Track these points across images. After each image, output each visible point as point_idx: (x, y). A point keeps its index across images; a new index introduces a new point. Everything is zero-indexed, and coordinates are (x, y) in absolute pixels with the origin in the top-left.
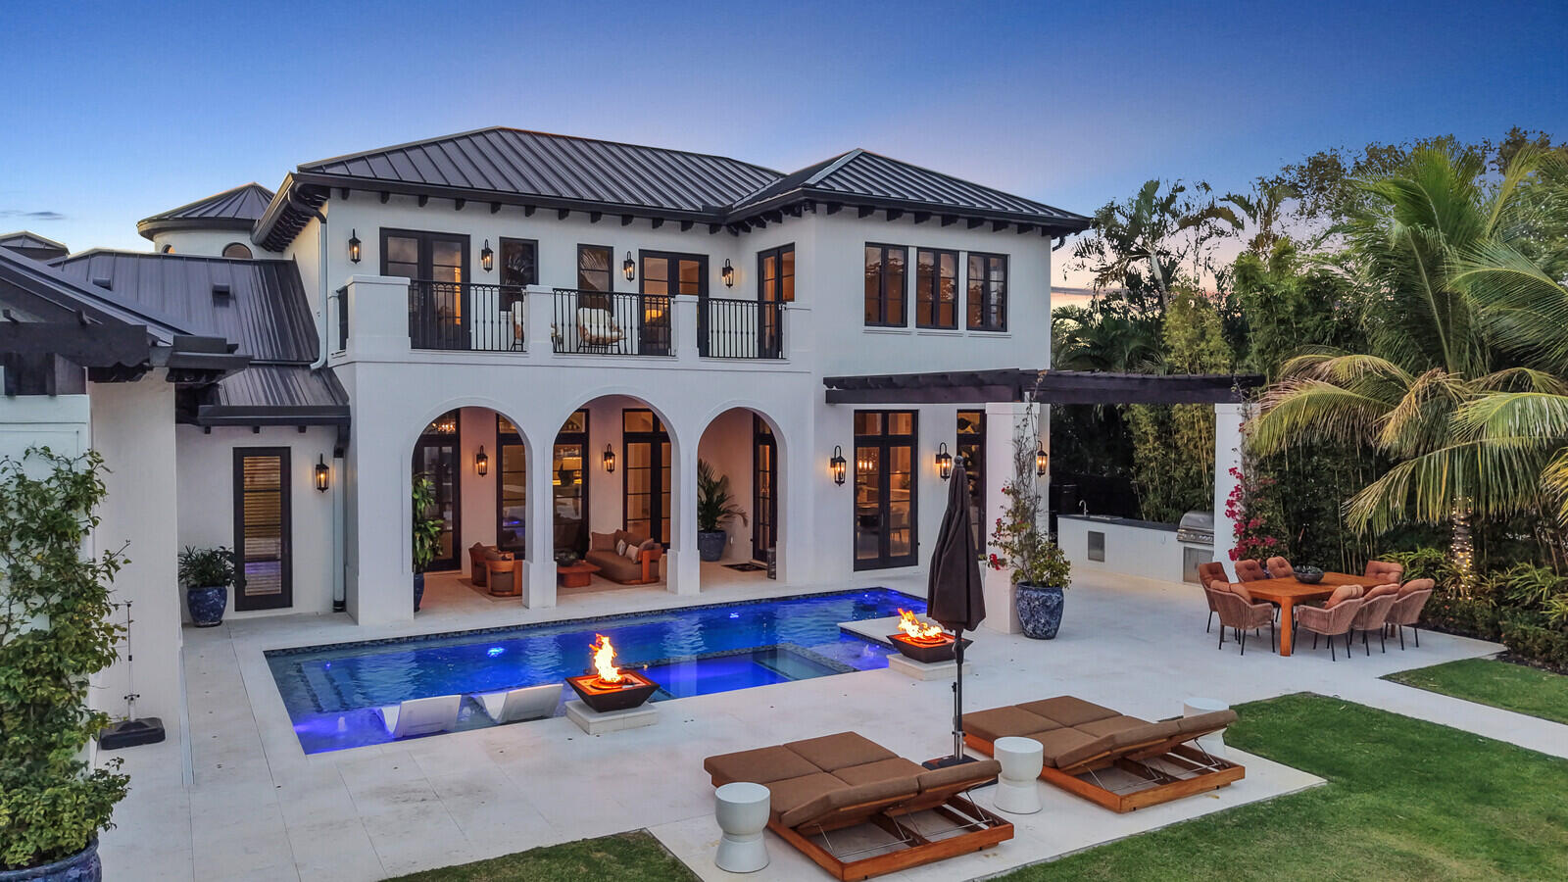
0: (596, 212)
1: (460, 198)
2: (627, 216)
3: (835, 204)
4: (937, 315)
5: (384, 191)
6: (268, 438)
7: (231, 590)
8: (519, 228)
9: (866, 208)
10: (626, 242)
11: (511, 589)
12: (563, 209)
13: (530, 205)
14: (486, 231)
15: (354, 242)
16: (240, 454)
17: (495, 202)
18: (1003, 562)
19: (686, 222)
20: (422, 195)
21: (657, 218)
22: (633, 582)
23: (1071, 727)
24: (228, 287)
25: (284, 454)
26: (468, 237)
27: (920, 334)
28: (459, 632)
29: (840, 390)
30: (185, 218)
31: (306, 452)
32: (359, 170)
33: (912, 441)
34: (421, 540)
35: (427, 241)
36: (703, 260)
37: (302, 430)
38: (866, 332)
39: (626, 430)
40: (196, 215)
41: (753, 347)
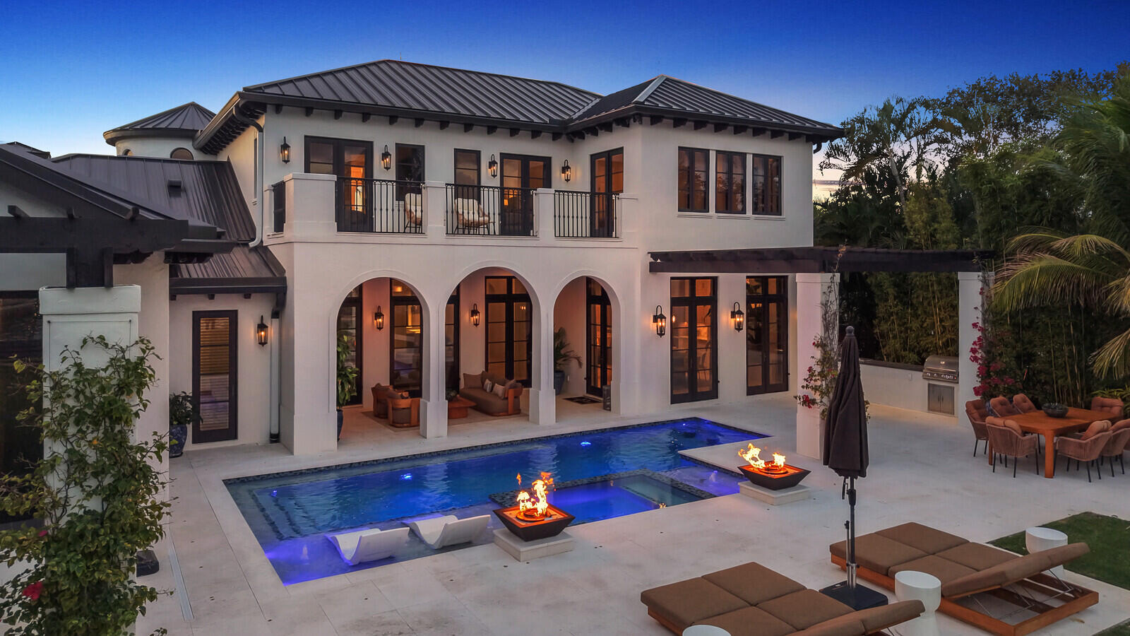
0: (469, 124)
1: (366, 113)
2: (492, 126)
3: (654, 117)
4: (729, 203)
5: (308, 107)
6: (221, 304)
7: (190, 427)
8: (411, 136)
9: (680, 120)
10: (491, 148)
11: (410, 422)
12: (444, 122)
13: (419, 119)
14: (384, 138)
15: (285, 147)
16: (197, 316)
17: (393, 116)
18: (813, 402)
19: (536, 132)
20: (337, 110)
21: (514, 129)
22: (501, 414)
23: (934, 554)
24: (180, 182)
25: (233, 316)
26: (371, 143)
27: (719, 218)
28: (377, 461)
29: (662, 262)
30: (142, 129)
31: (249, 315)
32: (289, 90)
33: (712, 301)
34: (342, 384)
35: (340, 146)
36: (547, 162)
37: (247, 296)
38: (679, 216)
39: (487, 293)
40: (150, 126)
41: (586, 229)
